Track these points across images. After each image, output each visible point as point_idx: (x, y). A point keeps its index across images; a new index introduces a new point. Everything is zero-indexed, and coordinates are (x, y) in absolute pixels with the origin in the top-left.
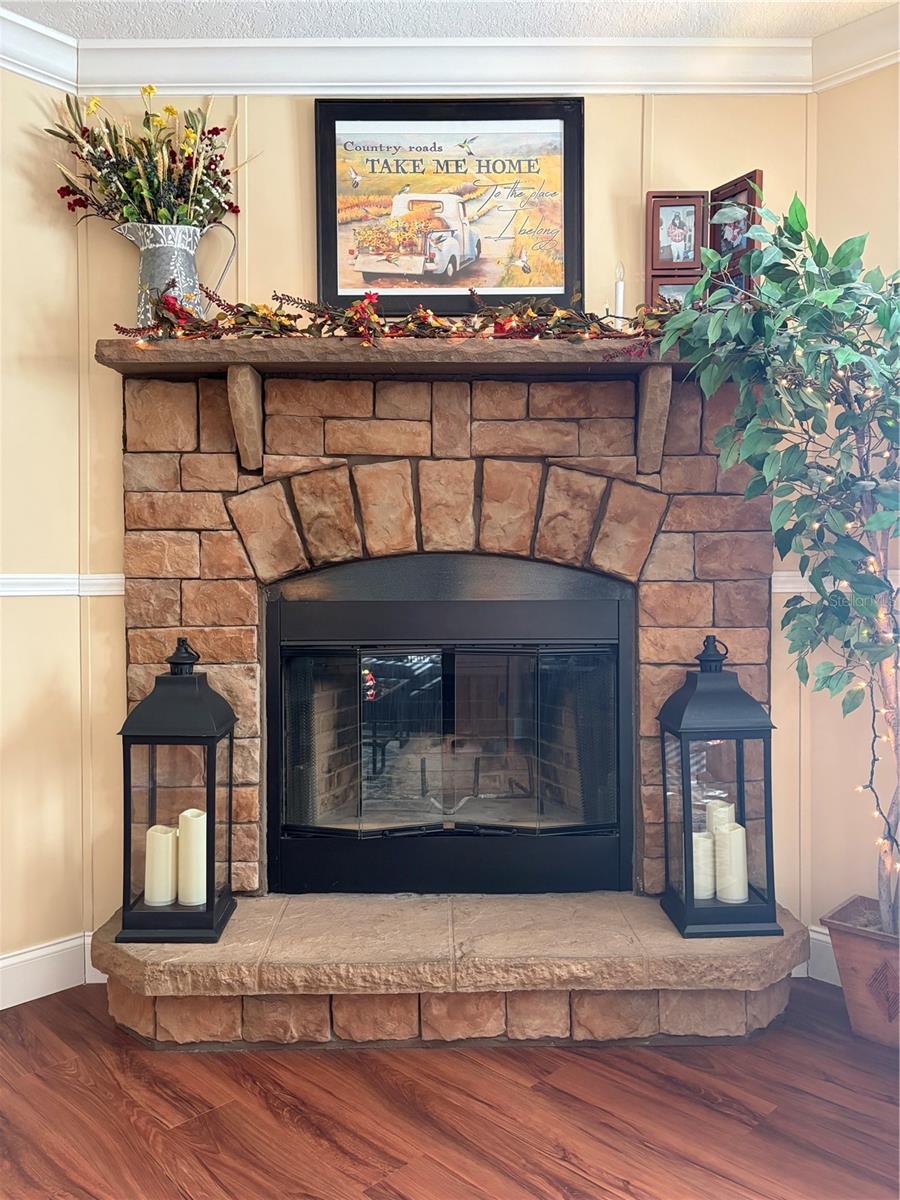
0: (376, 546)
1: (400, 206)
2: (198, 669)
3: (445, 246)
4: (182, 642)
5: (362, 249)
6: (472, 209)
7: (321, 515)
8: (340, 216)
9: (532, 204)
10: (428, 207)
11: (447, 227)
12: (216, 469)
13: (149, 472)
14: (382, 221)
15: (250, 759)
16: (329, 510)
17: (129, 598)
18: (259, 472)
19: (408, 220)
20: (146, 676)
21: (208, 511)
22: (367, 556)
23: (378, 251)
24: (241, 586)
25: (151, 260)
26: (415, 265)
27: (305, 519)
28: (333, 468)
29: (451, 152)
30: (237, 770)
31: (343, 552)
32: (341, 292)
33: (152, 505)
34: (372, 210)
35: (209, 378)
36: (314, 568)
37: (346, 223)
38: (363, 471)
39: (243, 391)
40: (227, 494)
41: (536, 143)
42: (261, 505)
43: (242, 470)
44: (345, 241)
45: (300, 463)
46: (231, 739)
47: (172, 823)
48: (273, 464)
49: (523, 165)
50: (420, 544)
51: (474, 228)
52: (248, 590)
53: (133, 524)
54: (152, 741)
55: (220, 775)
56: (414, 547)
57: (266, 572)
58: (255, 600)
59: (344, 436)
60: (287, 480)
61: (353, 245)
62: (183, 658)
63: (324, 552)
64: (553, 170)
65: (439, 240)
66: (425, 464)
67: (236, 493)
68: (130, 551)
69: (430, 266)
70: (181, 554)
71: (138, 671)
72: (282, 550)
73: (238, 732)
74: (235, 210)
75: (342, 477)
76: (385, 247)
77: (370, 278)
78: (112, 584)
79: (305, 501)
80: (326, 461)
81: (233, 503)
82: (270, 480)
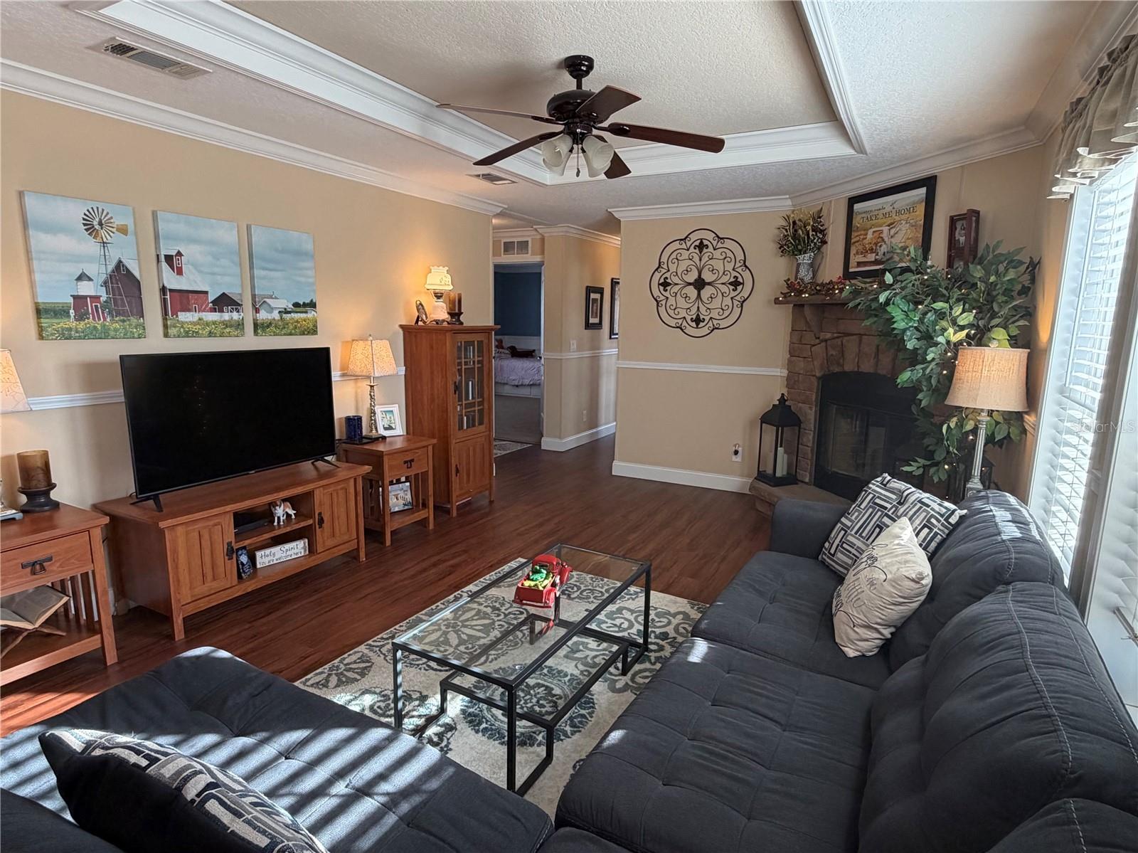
1: (870, 235)
3: (882, 248)
4: (783, 394)
5: (857, 253)
6: (893, 232)
7: (833, 355)
8: (852, 241)
9: (913, 226)
10: (878, 233)
11: (883, 240)
13: (796, 338)
14: (865, 241)
15: (809, 438)
16: (835, 353)
17: (788, 378)
18: (819, 338)
19: (872, 239)
21: (807, 351)
22: (843, 372)
23: (862, 253)
24: (812, 377)
26: (871, 257)
27: (829, 356)
28: (839, 337)
29: (888, 209)
31: (837, 370)
32: (850, 270)
33: (796, 348)
34: (862, 237)
36: (831, 374)
37: (854, 243)
38: (845, 340)
40: (811, 346)
41: (917, 199)
42: (819, 350)
43: (815, 337)
44: (853, 250)
45: (829, 336)
46: (800, 428)
48: (823, 336)
49: (911, 209)
50: (858, 369)
51: (892, 240)
52: (814, 380)
53: (792, 354)
54: (770, 423)
56: (856, 370)
57: (818, 374)
58: (816, 384)
59: (841, 327)
60: (825, 341)
61: (855, 252)
63: (832, 368)
64: (921, 210)
65: (881, 246)
66: (863, 337)
67: (814, 345)
68: (790, 362)
69: (877, 257)
70: (801, 365)
72: (822, 367)
74: (827, 243)
75: (840, 341)
76: (864, 252)
77: (859, 264)
78: (785, 373)
79: (829, 349)
80: (836, 335)
81: (813, 349)
82: (822, 341)
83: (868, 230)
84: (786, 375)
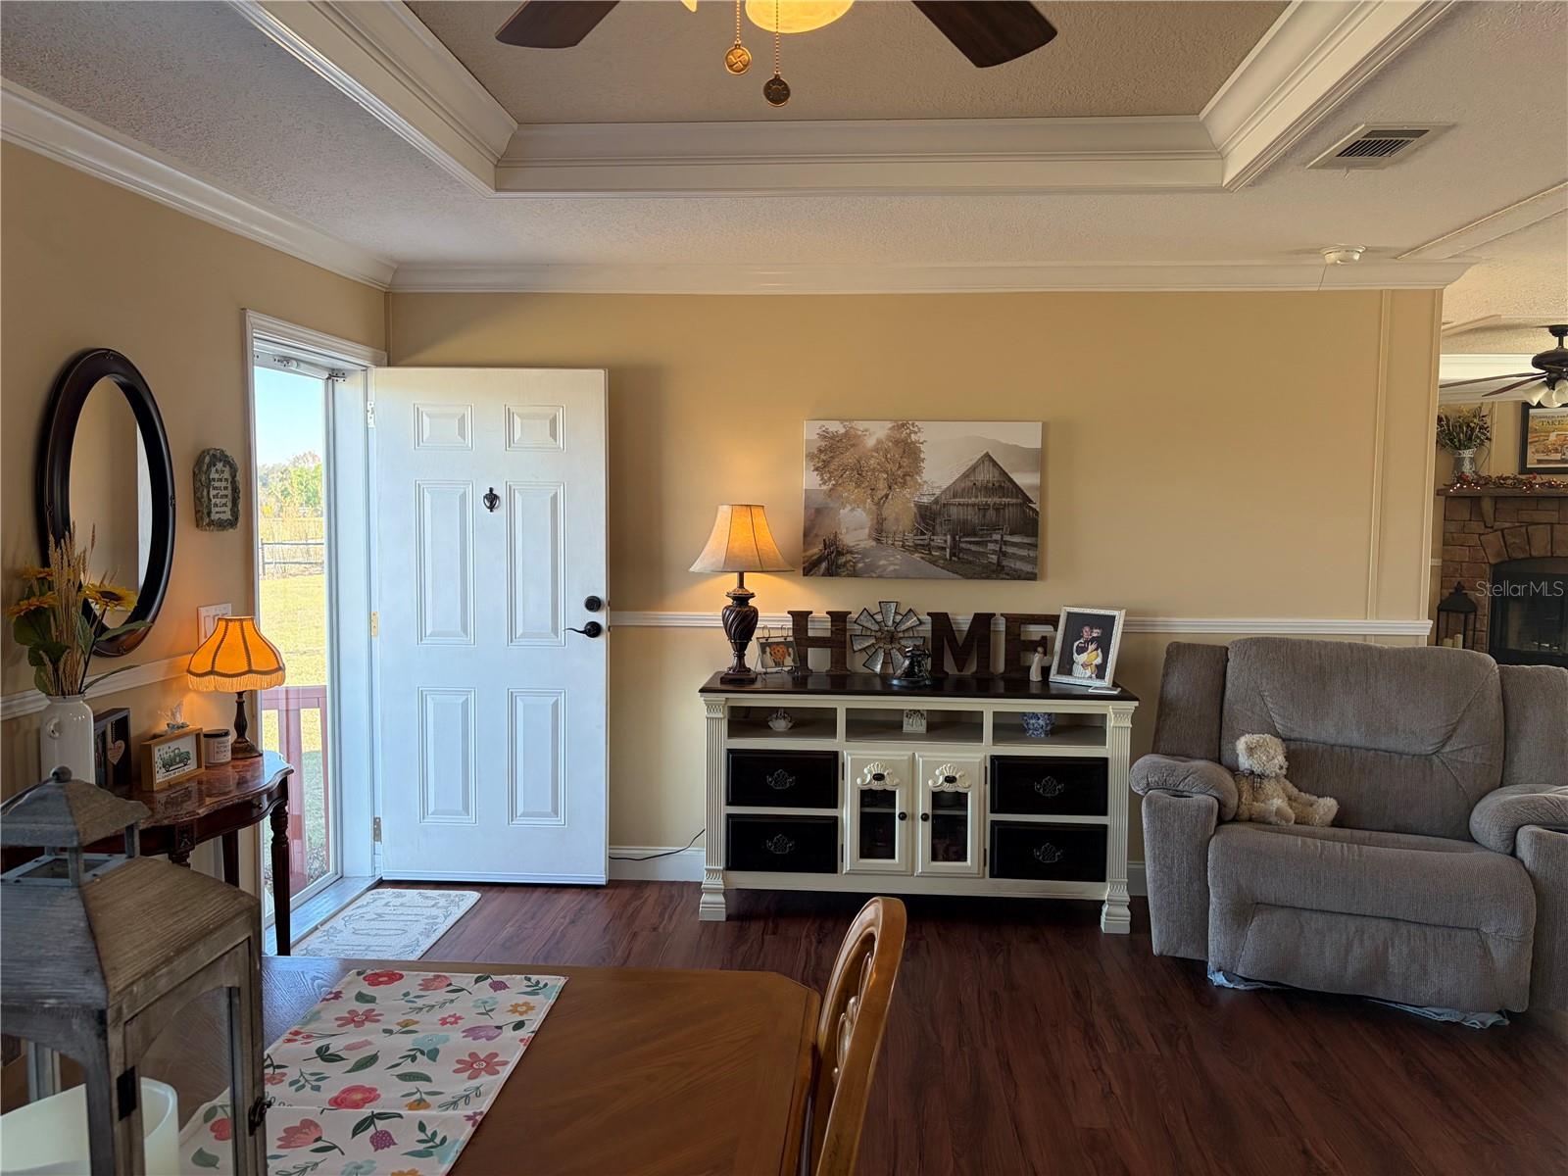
0: (1534, 554)
1: (1553, 437)
2: (1464, 591)
4: (1459, 583)
5: (1537, 452)
7: (1514, 543)
8: (1529, 441)
10: (1563, 437)
12: (1476, 526)
13: (1452, 527)
14: (1546, 442)
15: (1483, 622)
16: (1517, 541)
17: (1443, 568)
18: (1492, 527)
19: (1556, 441)
20: (1446, 593)
21: (1474, 540)
22: (1532, 557)
23: (1543, 452)
24: (1483, 565)
25: (1459, 462)
26: (1558, 456)
27: (1508, 544)
28: (1521, 526)
30: (1478, 626)
31: (1522, 556)
32: (1528, 466)
33: (1453, 538)
34: (1542, 438)
35: (1475, 501)
36: (1512, 560)
37: (1531, 443)
38: (1530, 529)
39: (1487, 505)
40: (1480, 535)
42: (1493, 538)
43: (1486, 527)
44: (1530, 449)
45: (1507, 525)
46: (1476, 615)
47: (1452, 637)
48: (1497, 525)
50: (1552, 553)
52: (1486, 567)
53: (1445, 543)
54: (1448, 611)
55: (1471, 627)
56: (1549, 554)
57: (1492, 561)
58: (1488, 570)
59: (1525, 516)
60: (1502, 530)
61: (1534, 450)
62: (1459, 588)
63: (1514, 555)
66: (1555, 526)
67: (1483, 534)
68: (1444, 552)
70: (1463, 554)
71: (1444, 591)
72: (1498, 554)
73: (1479, 613)
74: (1490, 440)
75: (1523, 530)
76: (1547, 451)
77: (1540, 461)
79: (1508, 537)
80: (1518, 524)
81: (1482, 537)
82: (1496, 531)
83: (1550, 432)
84: (1440, 564)
